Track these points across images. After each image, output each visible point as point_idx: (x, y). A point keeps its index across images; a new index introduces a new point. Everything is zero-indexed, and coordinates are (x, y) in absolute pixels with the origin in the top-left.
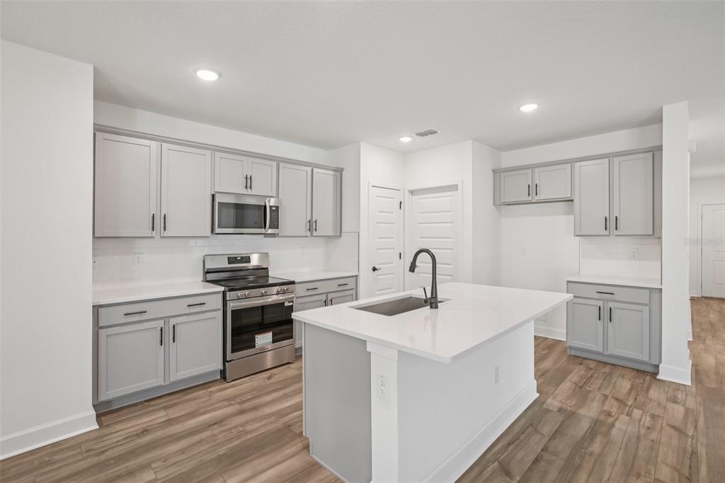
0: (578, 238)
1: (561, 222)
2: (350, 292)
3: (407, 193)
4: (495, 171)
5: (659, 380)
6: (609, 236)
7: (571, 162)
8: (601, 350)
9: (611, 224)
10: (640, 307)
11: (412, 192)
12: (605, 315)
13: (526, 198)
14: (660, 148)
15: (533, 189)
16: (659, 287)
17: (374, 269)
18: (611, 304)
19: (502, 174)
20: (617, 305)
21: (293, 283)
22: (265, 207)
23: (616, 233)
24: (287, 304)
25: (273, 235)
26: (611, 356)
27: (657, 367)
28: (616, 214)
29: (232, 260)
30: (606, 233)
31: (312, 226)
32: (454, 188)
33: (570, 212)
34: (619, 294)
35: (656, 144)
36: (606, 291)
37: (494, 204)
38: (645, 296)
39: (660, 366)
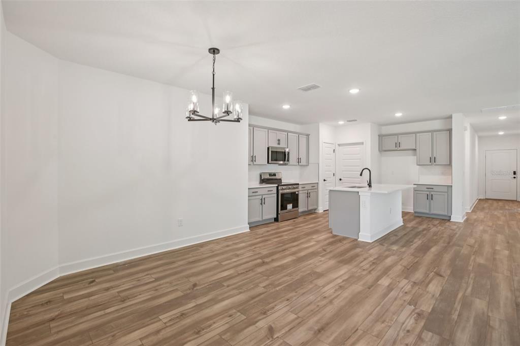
0: (418, 166)
1: (410, 159)
2: (315, 190)
3: (337, 145)
4: (379, 136)
5: (452, 222)
6: (432, 165)
7: (416, 133)
8: (428, 212)
9: (433, 160)
10: (443, 193)
11: (339, 145)
12: (430, 197)
13: (395, 148)
14: (451, 129)
15: (398, 145)
16: (451, 185)
17: (324, 180)
18: (432, 193)
19: (383, 137)
20: (435, 193)
21: (298, 184)
22: (285, 152)
23: (435, 164)
24: (297, 193)
25: (286, 164)
26: (432, 214)
27: (450, 216)
28: (435, 156)
29: (270, 175)
30: (431, 164)
31: (299, 160)
32: (362, 143)
33: (415, 155)
34: (435, 189)
35: (450, 128)
36: (430, 187)
37: (379, 150)
38: (445, 189)
39: (452, 216)
